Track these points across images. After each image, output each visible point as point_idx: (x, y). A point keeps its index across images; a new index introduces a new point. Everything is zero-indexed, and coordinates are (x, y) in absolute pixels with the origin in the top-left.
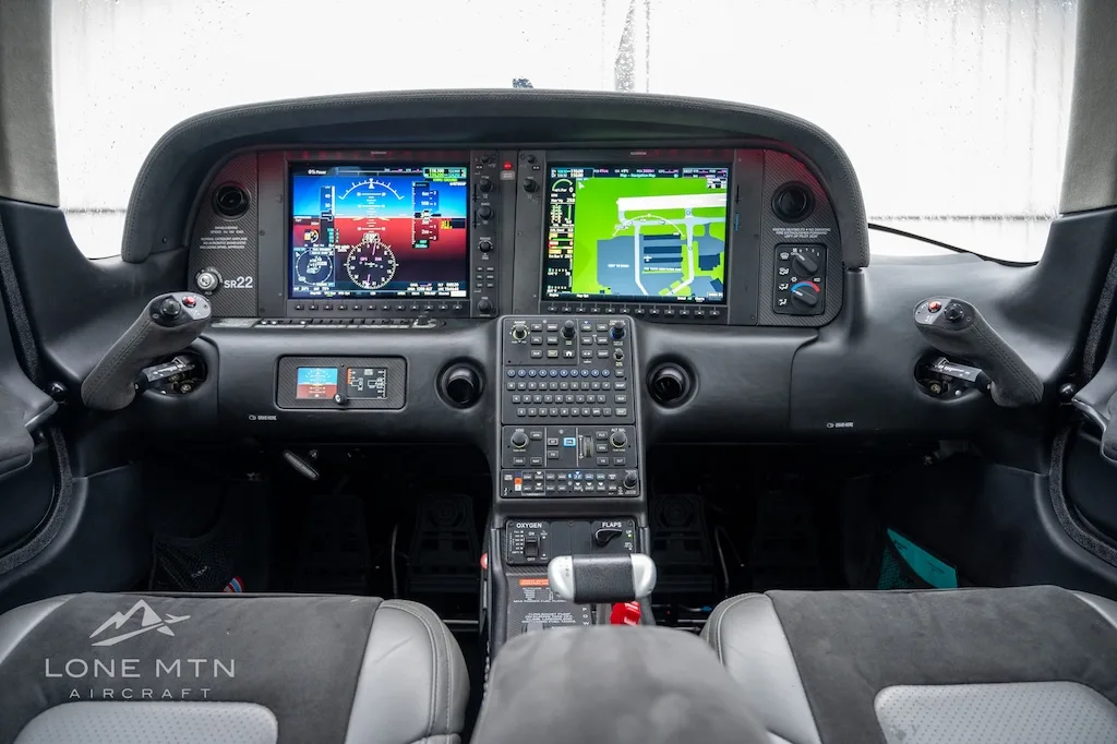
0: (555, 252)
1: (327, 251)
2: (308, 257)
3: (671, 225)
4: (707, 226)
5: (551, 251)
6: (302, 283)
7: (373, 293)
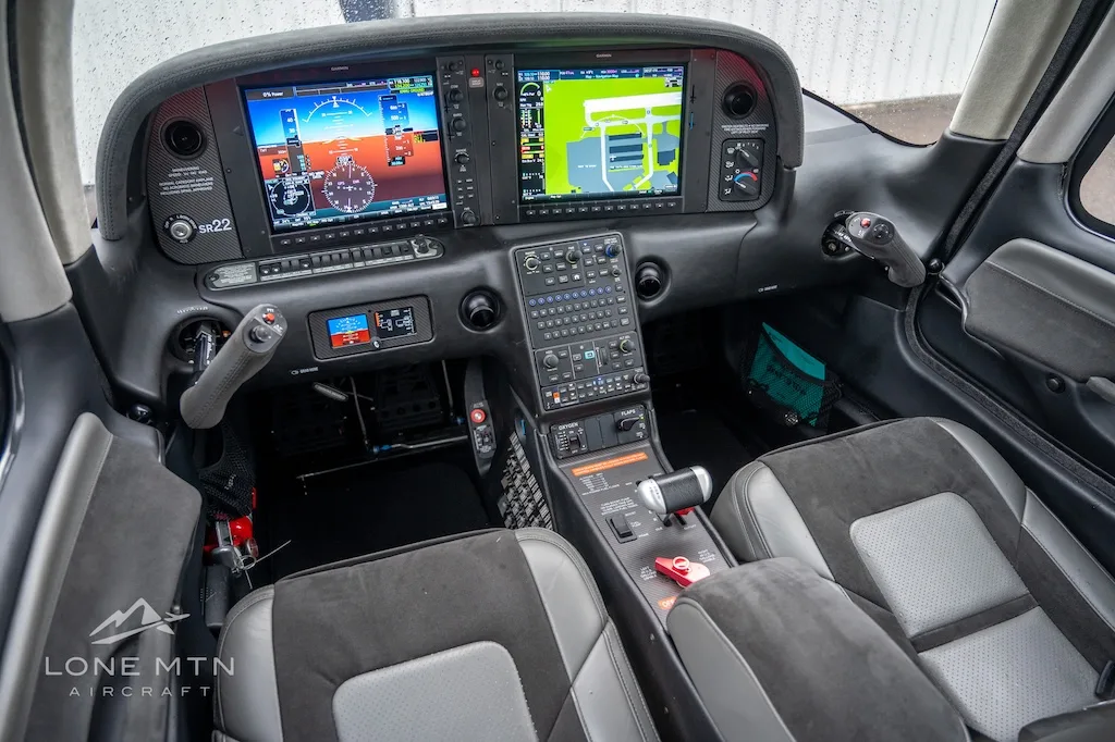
0: (527, 157)
1: (300, 180)
2: (281, 190)
3: (633, 125)
4: (665, 124)
5: (524, 157)
6: (282, 216)
7: (356, 216)
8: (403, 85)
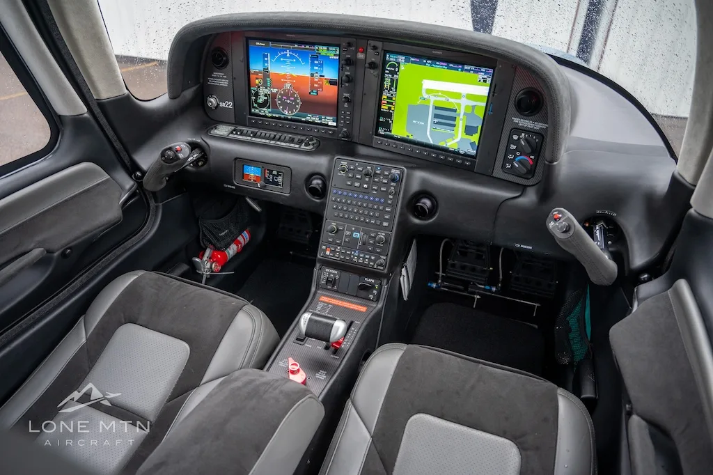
0: (385, 107)
1: (267, 91)
2: (257, 94)
3: (452, 104)
4: (474, 107)
5: (382, 107)
6: (255, 108)
7: (290, 118)
8: (323, 50)
